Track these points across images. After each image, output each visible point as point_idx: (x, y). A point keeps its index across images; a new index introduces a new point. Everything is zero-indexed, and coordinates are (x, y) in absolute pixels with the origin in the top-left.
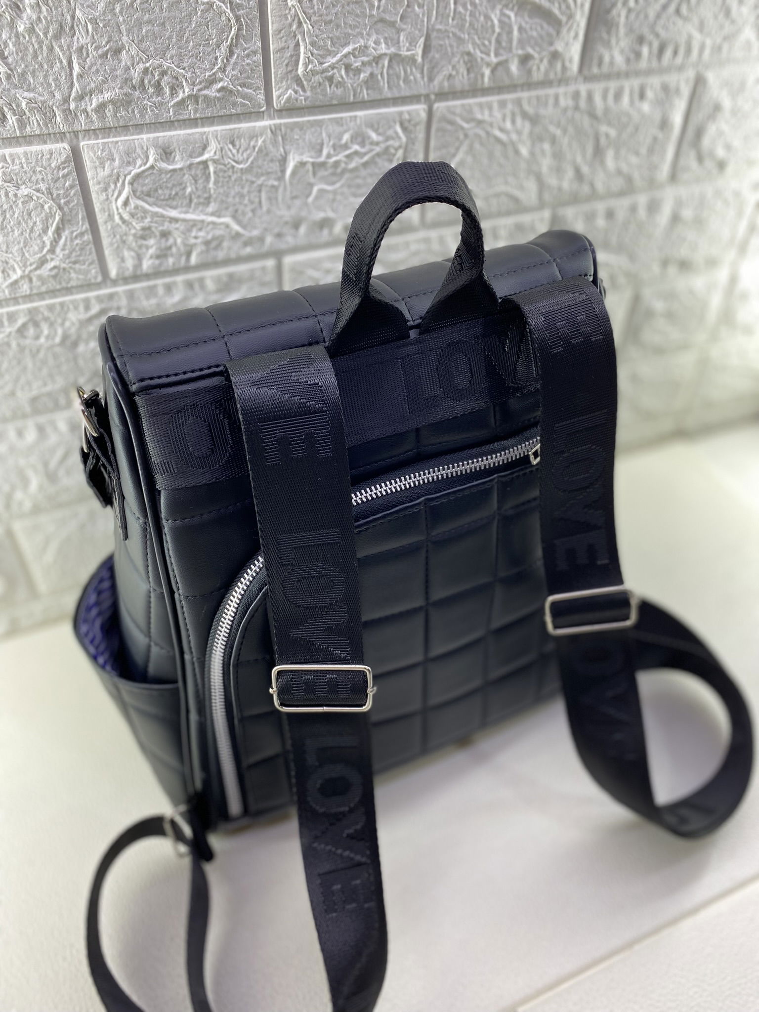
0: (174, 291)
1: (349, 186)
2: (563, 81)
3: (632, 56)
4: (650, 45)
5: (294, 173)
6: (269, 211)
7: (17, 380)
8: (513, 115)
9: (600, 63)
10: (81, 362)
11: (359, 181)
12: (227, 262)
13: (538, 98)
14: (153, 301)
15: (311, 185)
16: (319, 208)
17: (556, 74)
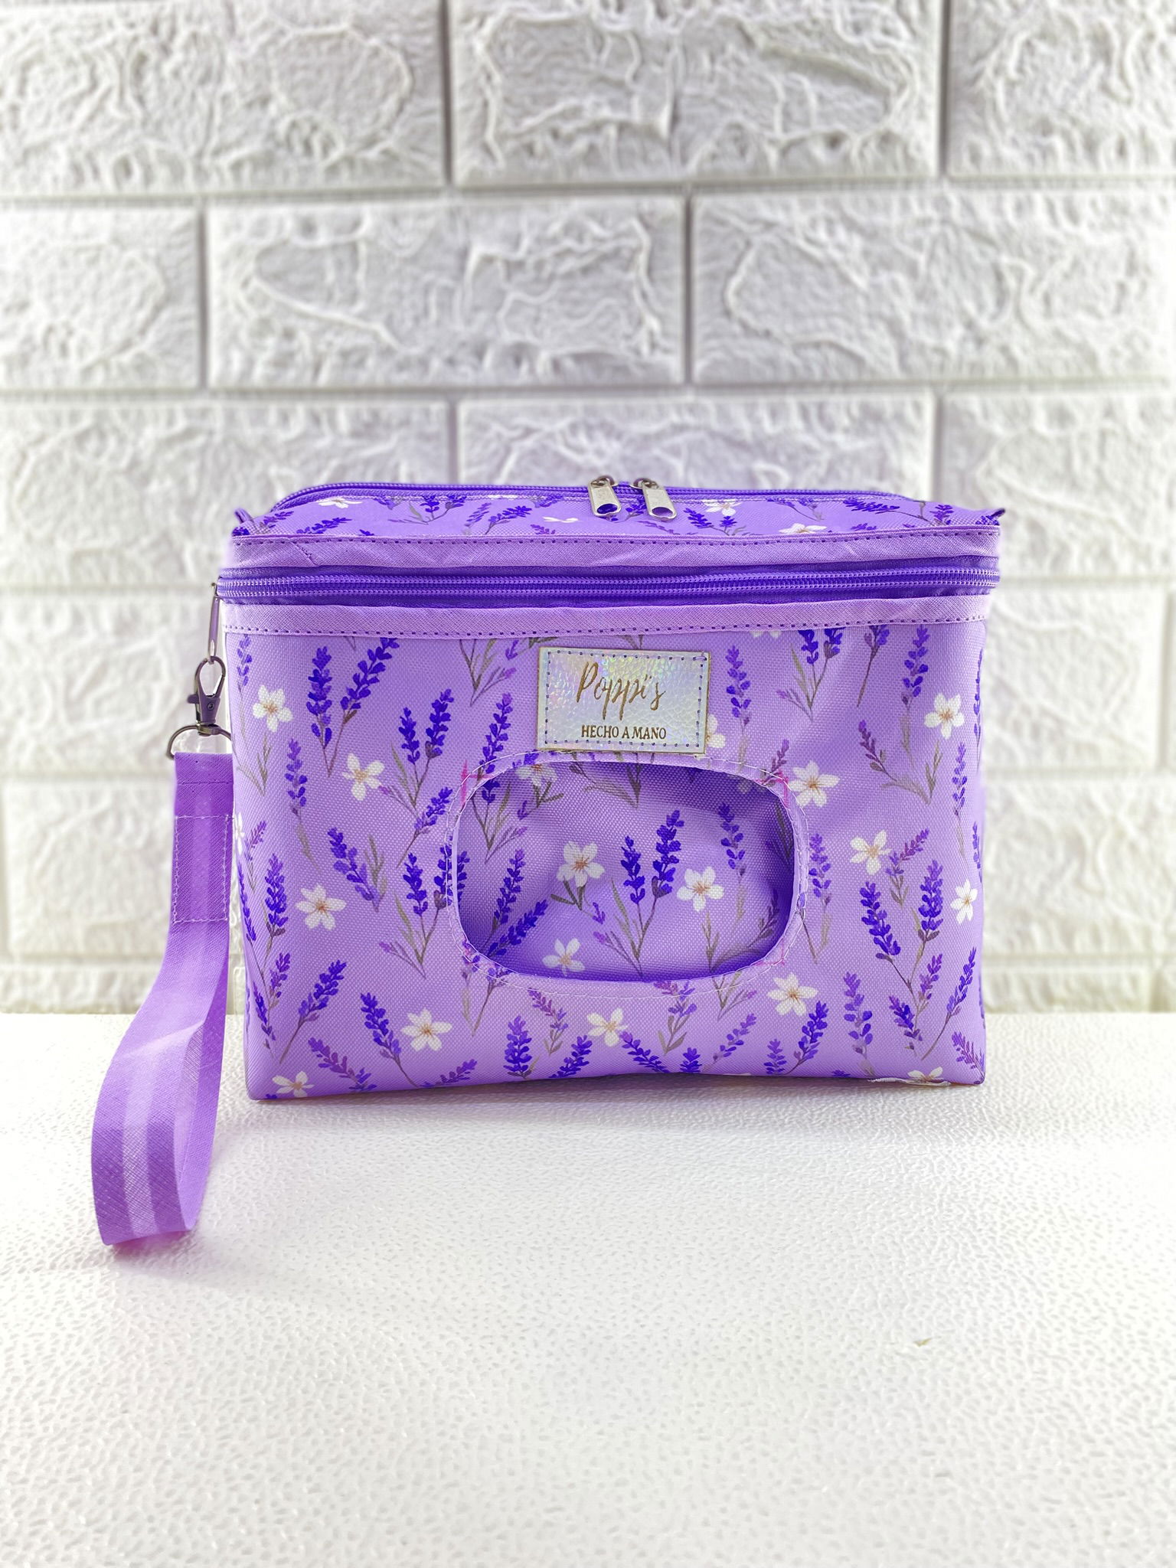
0: (292, 422)
1: (562, 301)
2: (913, 181)
3: (1036, 153)
4: (1066, 136)
5: (478, 272)
6: (438, 323)
7: (60, 518)
8: (830, 223)
9: (975, 158)
10: (149, 510)
11: (575, 294)
12: (369, 392)
13: (871, 204)
14: (260, 431)
15: (502, 294)
16: (514, 328)
17: (896, 167)
